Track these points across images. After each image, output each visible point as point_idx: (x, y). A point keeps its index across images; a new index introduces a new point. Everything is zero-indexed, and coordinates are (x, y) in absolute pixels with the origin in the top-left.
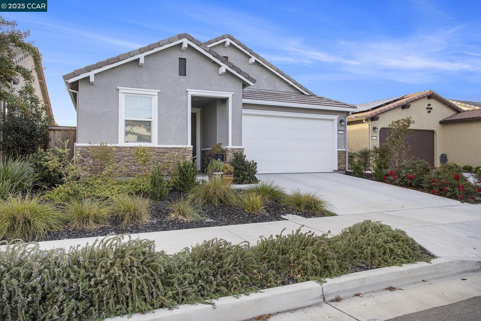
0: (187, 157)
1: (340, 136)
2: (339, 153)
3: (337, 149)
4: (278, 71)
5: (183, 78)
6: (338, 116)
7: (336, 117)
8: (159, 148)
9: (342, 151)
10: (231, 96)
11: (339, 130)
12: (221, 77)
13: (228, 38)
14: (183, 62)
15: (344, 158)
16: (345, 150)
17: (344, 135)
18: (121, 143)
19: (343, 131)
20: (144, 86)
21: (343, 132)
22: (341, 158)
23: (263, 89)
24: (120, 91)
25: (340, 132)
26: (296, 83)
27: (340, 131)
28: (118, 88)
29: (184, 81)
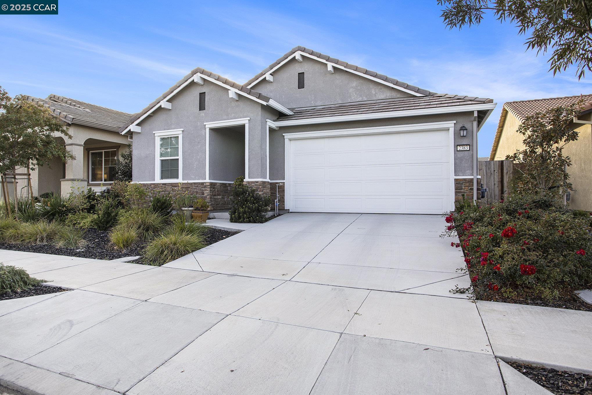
0: (205, 192)
1: (460, 155)
2: (457, 183)
3: (453, 177)
4: (366, 72)
5: (202, 113)
6: (455, 122)
7: (450, 124)
8: (183, 184)
9: (465, 179)
10: (247, 121)
11: (457, 145)
12: (237, 103)
13: (298, 50)
14: (202, 96)
15: (470, 192)
16: (472, 177)
17: (471, 152)
18: (158, 180)
19: (467, 145)
20: (173, 127)
21: (467, 148)
22: (462, 191)
23: (352, 101)
24: (156, 135)
25: (459, 148)
26: (397, 83)
27: (460, 145)
28: (154, 132)
29: (203, 115)
